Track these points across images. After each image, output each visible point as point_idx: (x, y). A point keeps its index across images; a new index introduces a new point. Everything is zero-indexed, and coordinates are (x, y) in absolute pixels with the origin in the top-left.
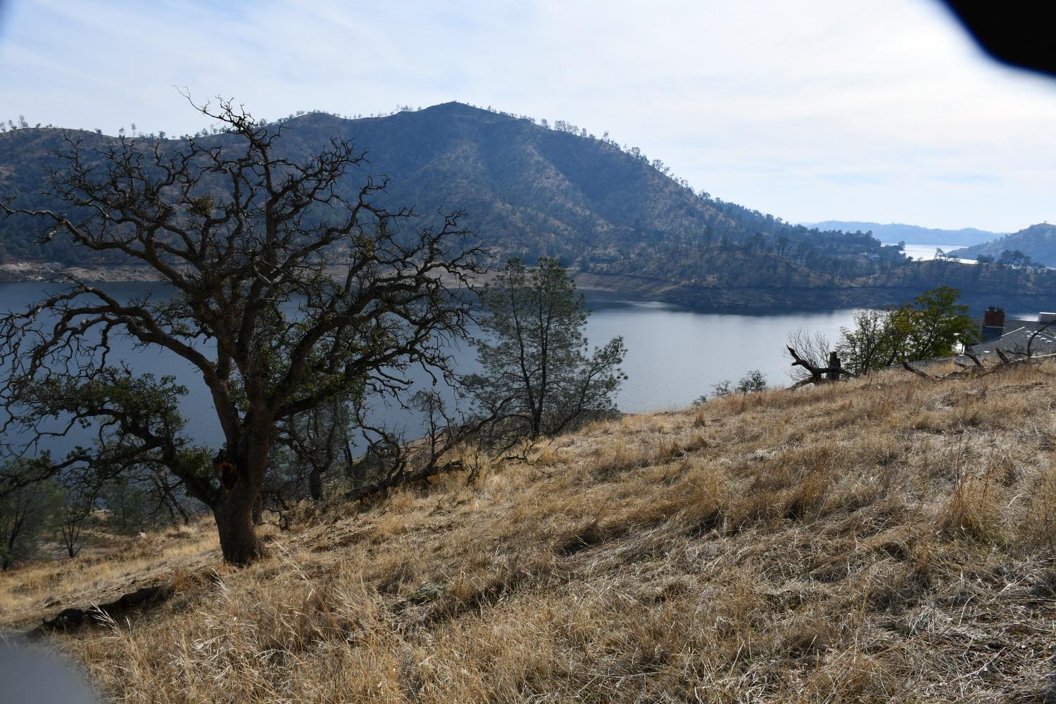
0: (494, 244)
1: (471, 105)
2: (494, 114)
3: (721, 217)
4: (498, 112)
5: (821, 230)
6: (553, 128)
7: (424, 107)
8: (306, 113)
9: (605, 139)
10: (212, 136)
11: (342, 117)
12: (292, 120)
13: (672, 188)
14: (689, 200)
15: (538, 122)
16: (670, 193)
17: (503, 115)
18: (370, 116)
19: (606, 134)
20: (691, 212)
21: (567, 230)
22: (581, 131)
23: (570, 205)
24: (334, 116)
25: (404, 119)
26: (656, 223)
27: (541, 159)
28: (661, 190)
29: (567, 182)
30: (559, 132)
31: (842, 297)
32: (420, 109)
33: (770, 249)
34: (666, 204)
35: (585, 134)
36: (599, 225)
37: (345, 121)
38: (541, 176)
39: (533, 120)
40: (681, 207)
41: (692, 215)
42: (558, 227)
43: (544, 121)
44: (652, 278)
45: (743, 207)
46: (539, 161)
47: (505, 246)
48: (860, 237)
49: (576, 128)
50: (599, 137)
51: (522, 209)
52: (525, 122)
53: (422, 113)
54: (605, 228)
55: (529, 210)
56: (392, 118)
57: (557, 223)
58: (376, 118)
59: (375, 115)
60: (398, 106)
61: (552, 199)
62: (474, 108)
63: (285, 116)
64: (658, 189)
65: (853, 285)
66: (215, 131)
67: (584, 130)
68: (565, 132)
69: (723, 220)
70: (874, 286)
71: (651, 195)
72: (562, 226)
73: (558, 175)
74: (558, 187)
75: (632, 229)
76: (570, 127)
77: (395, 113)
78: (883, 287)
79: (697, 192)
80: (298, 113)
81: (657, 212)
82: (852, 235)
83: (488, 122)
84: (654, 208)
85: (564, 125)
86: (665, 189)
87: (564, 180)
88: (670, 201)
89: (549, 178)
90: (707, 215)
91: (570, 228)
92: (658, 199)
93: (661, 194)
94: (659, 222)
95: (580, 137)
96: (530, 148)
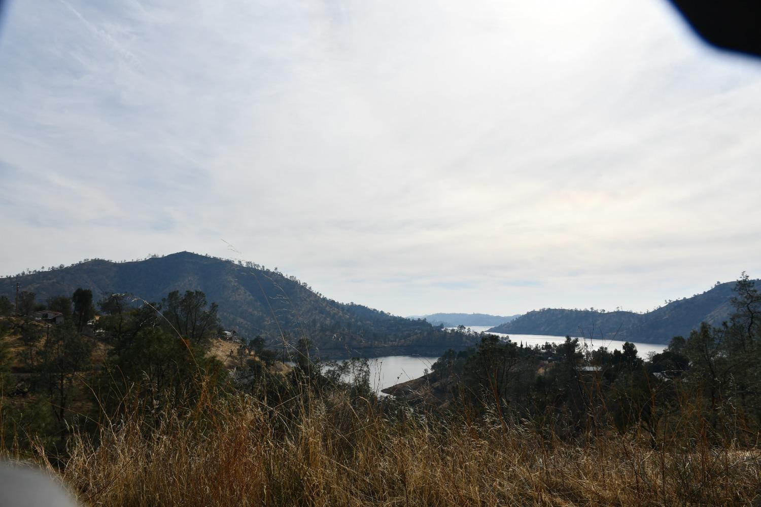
1: (195, 253)
2: (210, 258)
4: (212, 257)
6: (245, 266)
8: (90, 260)
9: (276, 272)
10: (28, 275)
11: (114, 262)
12: (80, 265)
13: (312, 298)
14: (322, 305)
15: (236, 262)
16: (310, 301)
17: (215, 259)
18: (131, 261)
19: (276, 269)
20: (322, 312)
21: (247, 324)
22: (261, 267)
23: (250, 310)
24: (108, 261)
25: (154, 262)
26: (300, 318)
27: (236, 284)
29: (251, 297)
30: (249, 268)
34: (307, 308)
35: (264, 269)
36: (266, 321)
37: (115, 264)
38: (235, 294)
39: (233, 261)
40: (316, 309)
41: (323, 314)
42: (242, 323)
43: (240, 262)
46: (234, 286)
48: (420, 322)
49: (258, 266)
50: (272, 270)
51: (221, 313)
52: (229, 263)
54: (269, 323)
55: (225, 314)
56: (146, 262)
57: (242, 320)
59: (135, 260)
60: (149, 255)
61: (240, 307)
62: (197, 255)
63: (76, 262)
64: (303, 299)
66: (30, 272)
67: (263, 267)
68: (252, 268)
69: (342, 315)
71: (299, 303)
72: (245, 322)
73: (246, 293)
74: (244, 300)
76: (255, 265)
77: (148, 259)
80: (85, 260)
81: (302, 312)
83: (205, 263)
84: (300, 310)
85: (251, 264)
86: (307, 299)
87: (249, 296)
88: (310, 306)
89: (239, 295)
90: (332, 313)
91: (249, 323)
92: (303, 305)
93: (305, 302)
94: (302, 318)
95: (261, 270)
96: (230, 278)
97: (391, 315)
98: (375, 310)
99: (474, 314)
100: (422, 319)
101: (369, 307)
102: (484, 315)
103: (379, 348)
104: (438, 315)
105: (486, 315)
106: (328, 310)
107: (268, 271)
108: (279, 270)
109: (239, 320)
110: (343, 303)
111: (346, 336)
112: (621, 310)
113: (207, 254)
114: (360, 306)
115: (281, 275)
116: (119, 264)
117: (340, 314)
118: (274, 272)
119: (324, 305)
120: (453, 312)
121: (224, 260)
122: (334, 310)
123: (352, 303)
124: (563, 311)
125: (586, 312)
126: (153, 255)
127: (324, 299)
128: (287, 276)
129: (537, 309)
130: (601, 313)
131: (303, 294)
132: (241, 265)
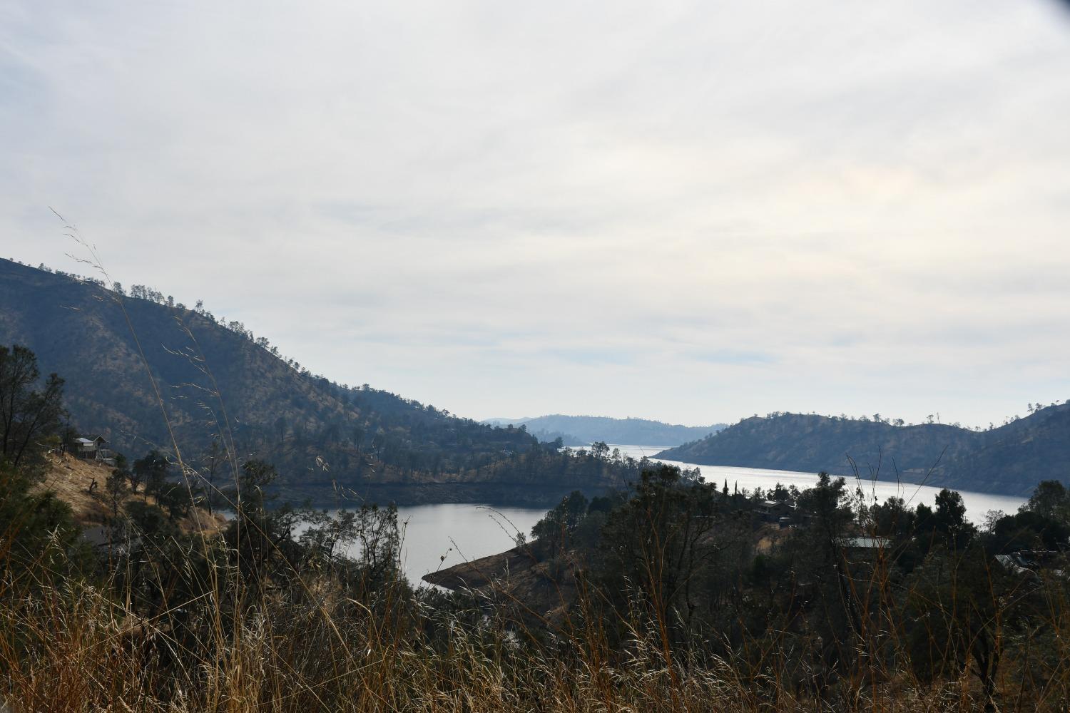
1: (16, 261)
2: (48, 273)
4: (54, 272)
6: (128, 294)
9: (198, 310)
13: (279, 372)
14: (300, 387)
15: (109, 287)
16: (274, 379)
17: (60, 276)
19: (199, 304)
20: (298, 403)
21: (130, 424)
22: (166, 299)
23: (139, 393)
26: (251, 416)
27: (107, 335)
28: (263, 375)
29: (142, 364)
30: (137, 300)
34: (266, 393)
35: (171, 304)
36: (173, 418)
38: (105, 356)
39: (103, 283)
40: (286, 397)
41: (300, 407)
42: (119, 421)
43: (118, 285)
46: (104, 337)
49: (160, 296)
50: (190, 306)
51: (72, 398)
52: (93, 286)
54: (181, 423)
55: (81, 400)
57: (119, 415)
61: (116, 386)
62: (19, 265)
64: (259, 374)
67: (171, 298)
68: (145, 299)
69: (342, 411)
70: (461, 483)
71: (248, 382)
72: (125, 420)
73: (129, 355)
74: (125, 371)
76: (152, 294)
78: (471, 483)
81: (254, 402)
83: (39, 284)
84: (250, 397)
85: (144, 291)
86: (268, 374)
87: (137, 361)
88: (272, 389)
89: (115, 359)
90: (321, 406)
91: (135, 422)
92: (258, 386)
93: (262, 380)
94: (254, 414)
95: (165, 306)
96: (95, 321)
97: (451, 415)
98: (415, 403)
99: (629, 419)
100: (516, 425)
101: (403, 396)
102: (649, 421)
103: (421, 485)
104: (551, 419)
105: (655, 422)
106: (313, 399)
107: (181, 309)
108: (206, 308)
109: (113, 414)
110: (346, 386)
111: (350, 458)
112: (936, 422)
113: (42, 264)
114: (382, 393)
115: (211, 320)
117: (339, 409)
118: (194, 311)
119: (304, 387)
120: (584, 414)
121: (81, 279)
122: (327, 400)
123: (366, 386)
124: (815, 419)
125: (865, 424)
127: (305, 375)
128: (223, 320)
129: (763, 414)
130: (894, 427)
131: (259, 363)
132: (121, 292)
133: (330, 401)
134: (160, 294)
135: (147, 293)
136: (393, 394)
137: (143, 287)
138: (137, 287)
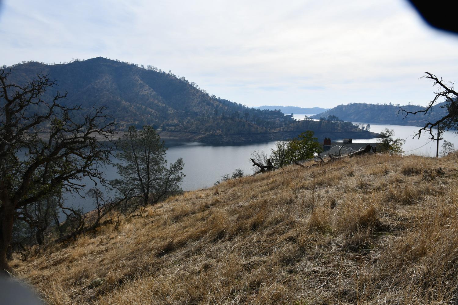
0: (123, 120)
1: (108, 58)
2: (119, 62)
3: (221, 105)
4: (121, 62)
5: (261, 110)
6: (146, 69)
7: (86, 60)
8: (27, 62)
9: (170, 73)
11: (45, 64)
12: (19, 65)
13: (200, 93)
14: (207, 98)
15: (140, 66)
17: (123, 63)
18: (59, 64)
19: (170, 71)
20: (208, 104)
21: (155, 113)
22: (159, 70)
23: (156, 102)
24: (41, 63)
25: (76, 65)
26: (194, 108)
29: (154, 92)
30: (149, 70)
31: (271, 137)
32: (84, 60)
33: (242, 118)
34: (197, 101)
36: (169, 110)
37: (47, 65)
38: (142, 90)
39: (137, 65)
40: (204, 102)
43: (142, 66)
44: (194, 132)
45: (229, 101)
46: (141, 83)
47: (127, 121)
48: (276, 112)
49: (157, 69)
50: (167, 72)
51: (135, 104)
52: (134, 66)
53: (85, 62)
54: (172, 112)
55: (138, 105)
56: (70, 64)
57: (151, 110)
58: (62, 64)
59: (62, 63)
60: (73, 59)
61: (148, 100)
62: (109, 60)
63: (16, 63)
64: (194, 94)
65: (275, 131)
68: (152, 70)
69: (222, 106)
71: (191, 97)
72: (153, 111)
73: (150, 89)
74: (150, 94)
75: (184, 112)
76: (154, 68)
77: (72, 62)
79: (210, 95)
80: (23, 62)
82: (273, 111)
83: (117, 66)
84: (193, 102)
85: (151, 67)
86: (197, 94)
88: (199, 99)
89: (146, 90)
90: (215, 105)
92: (194, 98)
93: (195, 96)
94: (195, 108)
95: (159, 72)
96: (137, 78)
107: (164, 73)
108: (172, 73)
112: (411, 105)
113: (117, 59)
115: (175, 77)
116: (50, 65)
117: (220, 105)
118: (168, 74)
121: (130, 64)
124: (365, 105)
125: (386, 106)
126: (76, 59)
127: (207, 95)
128: (179, 77)
129: (346, 104)
130: (396, 107)
132: (144, 68)
133: (217, 103)
134: (157, 68)
135: (152, 68)
136: (228, 100)
137: (151, 66)
138: (149, 66)
